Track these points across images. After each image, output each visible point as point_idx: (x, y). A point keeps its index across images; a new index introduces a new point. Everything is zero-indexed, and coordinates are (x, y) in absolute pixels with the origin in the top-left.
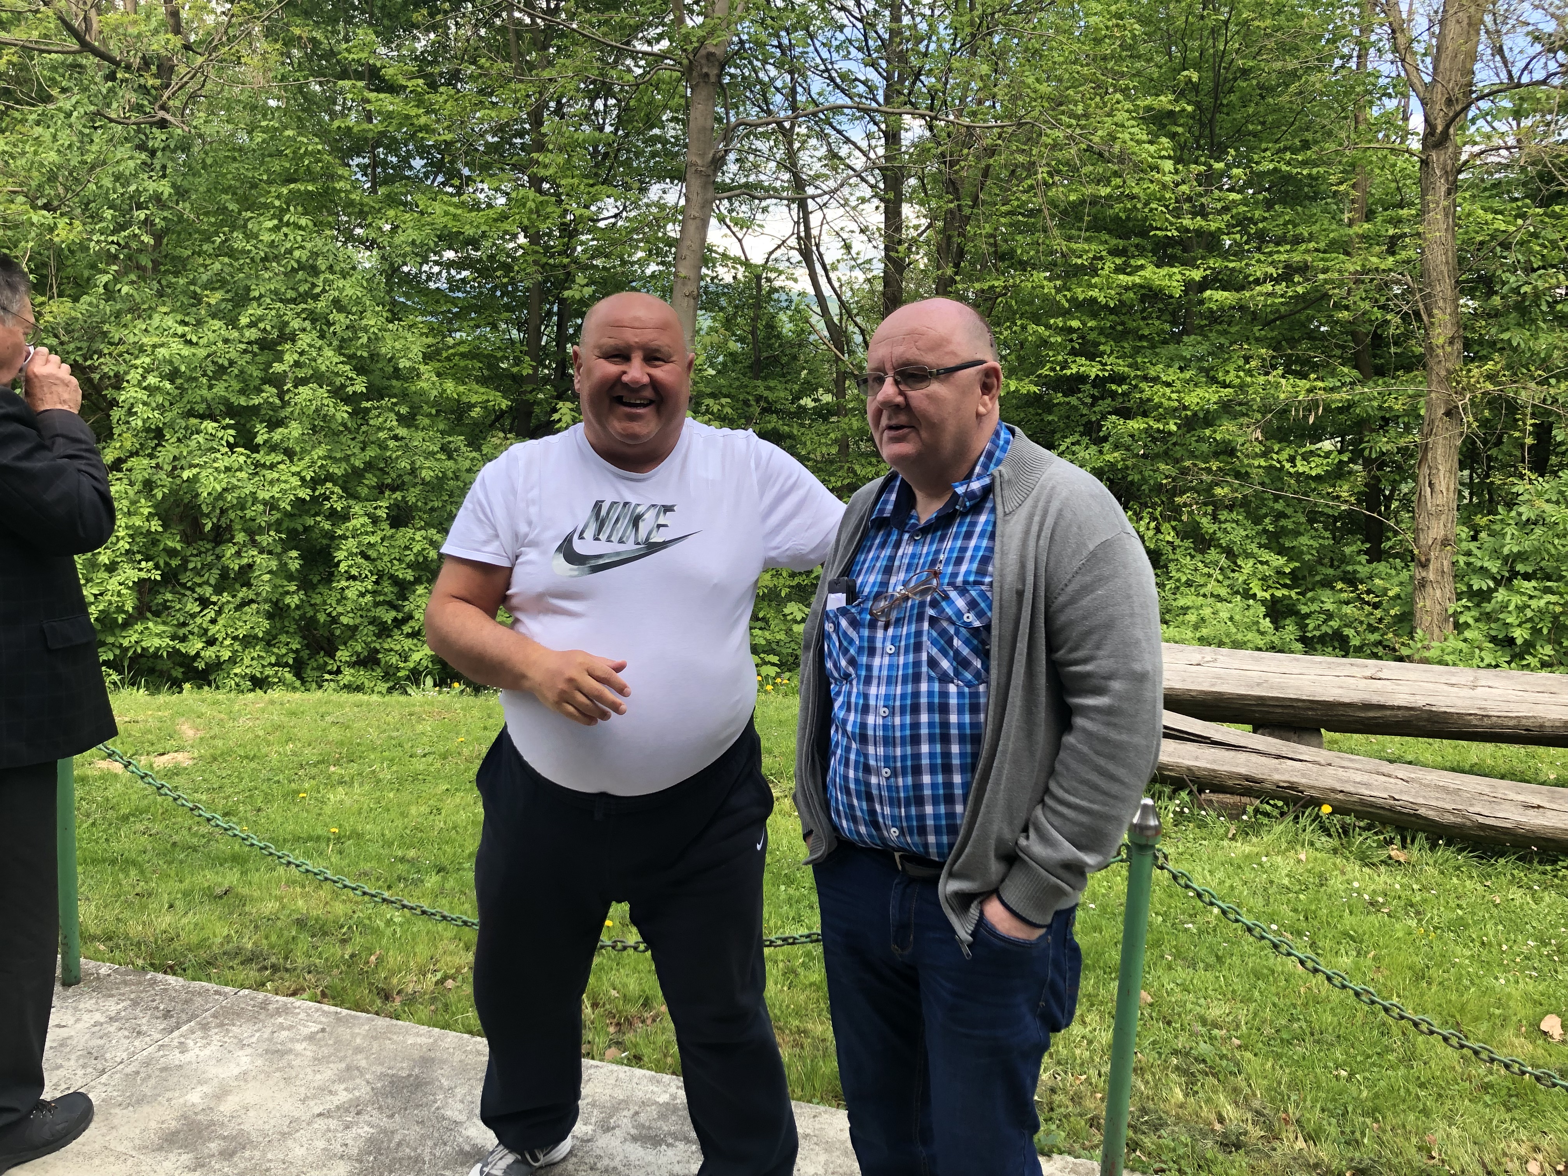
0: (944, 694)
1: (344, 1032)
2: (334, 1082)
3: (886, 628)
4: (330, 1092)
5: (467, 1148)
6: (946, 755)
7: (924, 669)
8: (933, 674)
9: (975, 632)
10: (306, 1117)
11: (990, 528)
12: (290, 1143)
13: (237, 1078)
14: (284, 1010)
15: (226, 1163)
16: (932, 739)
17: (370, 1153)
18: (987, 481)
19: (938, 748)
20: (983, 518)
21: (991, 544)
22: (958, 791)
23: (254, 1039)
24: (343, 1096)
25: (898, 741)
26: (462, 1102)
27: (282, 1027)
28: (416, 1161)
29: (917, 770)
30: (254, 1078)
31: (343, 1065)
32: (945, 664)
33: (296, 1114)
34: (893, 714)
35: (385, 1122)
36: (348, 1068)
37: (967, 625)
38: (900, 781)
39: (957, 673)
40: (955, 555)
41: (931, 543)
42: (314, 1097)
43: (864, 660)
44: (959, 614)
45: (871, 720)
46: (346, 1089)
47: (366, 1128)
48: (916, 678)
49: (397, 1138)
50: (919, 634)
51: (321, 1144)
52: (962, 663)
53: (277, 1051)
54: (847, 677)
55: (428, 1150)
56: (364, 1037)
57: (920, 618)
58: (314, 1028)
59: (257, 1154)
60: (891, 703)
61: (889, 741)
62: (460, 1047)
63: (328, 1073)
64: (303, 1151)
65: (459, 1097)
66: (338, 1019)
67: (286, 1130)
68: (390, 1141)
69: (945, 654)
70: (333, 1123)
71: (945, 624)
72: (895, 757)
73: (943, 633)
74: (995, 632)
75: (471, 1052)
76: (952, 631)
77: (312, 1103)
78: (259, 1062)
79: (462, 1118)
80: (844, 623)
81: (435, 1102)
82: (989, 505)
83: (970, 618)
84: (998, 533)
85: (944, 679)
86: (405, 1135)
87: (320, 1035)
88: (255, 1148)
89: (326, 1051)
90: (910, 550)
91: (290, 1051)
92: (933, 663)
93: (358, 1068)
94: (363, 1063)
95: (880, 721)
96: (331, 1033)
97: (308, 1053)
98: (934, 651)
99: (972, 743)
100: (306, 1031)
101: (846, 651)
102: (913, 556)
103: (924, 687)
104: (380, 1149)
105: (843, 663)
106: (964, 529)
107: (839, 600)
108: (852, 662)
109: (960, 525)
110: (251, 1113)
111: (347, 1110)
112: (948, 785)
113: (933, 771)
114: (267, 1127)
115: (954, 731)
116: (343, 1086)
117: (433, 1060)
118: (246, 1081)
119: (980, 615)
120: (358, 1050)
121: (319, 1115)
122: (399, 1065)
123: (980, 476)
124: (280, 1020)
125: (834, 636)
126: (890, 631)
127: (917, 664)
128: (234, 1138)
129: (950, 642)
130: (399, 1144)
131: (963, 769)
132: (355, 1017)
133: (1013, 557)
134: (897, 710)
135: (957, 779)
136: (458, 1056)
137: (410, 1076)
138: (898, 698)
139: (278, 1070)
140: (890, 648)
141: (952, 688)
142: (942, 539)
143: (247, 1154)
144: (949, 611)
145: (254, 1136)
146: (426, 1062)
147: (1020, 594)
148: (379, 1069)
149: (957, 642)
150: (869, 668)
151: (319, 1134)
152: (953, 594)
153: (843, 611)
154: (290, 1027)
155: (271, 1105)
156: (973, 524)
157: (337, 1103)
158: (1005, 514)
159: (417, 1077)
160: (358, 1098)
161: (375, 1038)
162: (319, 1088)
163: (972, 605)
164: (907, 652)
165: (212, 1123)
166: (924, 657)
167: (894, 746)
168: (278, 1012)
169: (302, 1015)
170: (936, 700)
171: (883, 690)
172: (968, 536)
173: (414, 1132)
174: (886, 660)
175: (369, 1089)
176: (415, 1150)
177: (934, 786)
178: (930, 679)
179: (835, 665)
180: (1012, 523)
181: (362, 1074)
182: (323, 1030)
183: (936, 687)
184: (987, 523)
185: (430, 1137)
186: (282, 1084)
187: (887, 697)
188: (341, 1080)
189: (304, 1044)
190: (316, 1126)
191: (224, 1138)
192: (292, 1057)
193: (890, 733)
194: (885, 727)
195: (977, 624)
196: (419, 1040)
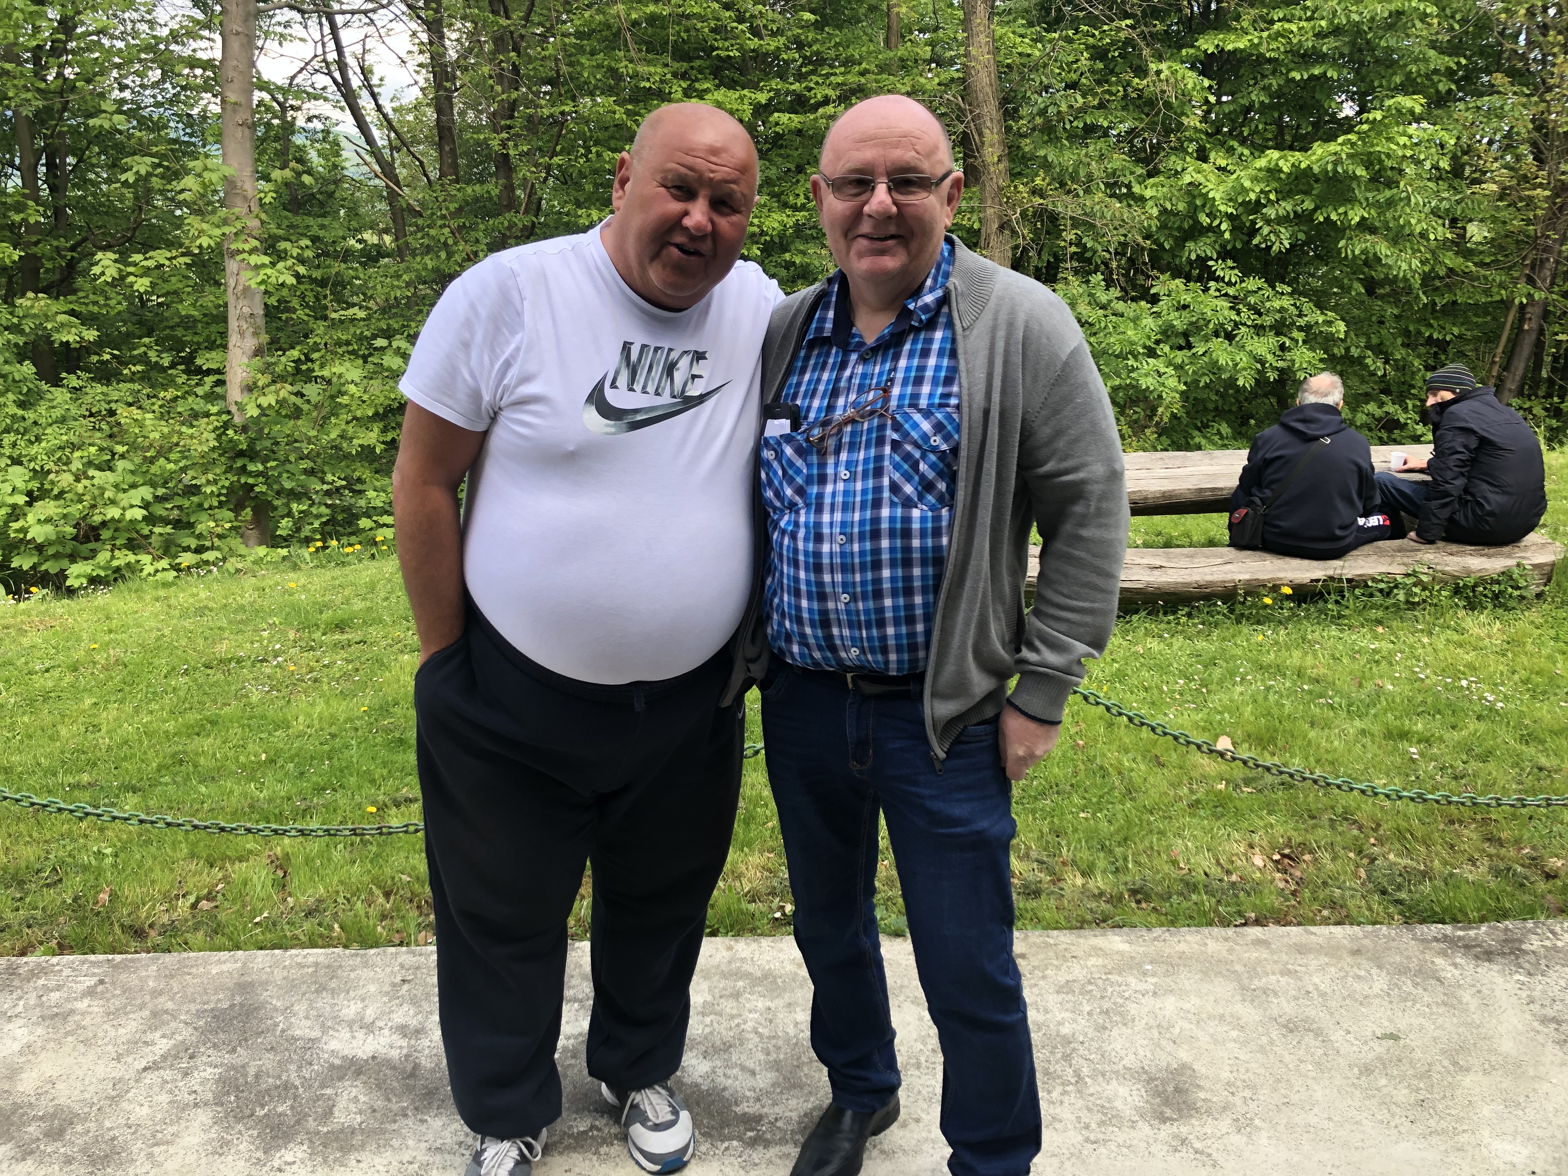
0: (907, 520)
1: (131, 979)
2: (145, 1032)
3: (837, 452)
4: (146, 1043)
5: (337, 1062)
6: (908, 579)
7: (886, 494)
8: (896, 499)
9: (942, 455)
10: (131, 1074)
11: (948, 346)
12: (125, 1105)
13: (21, 1053)
14: (42, 971)
15: (59, 1144)
16: (893, 564)
17: (228, 1093)
18: (939, 293)
19: (900, 572)
20: (938, 335)
21: (952, 363)
22: (919, 612)
23: (20, 1008)
24: (163, 1045)
25: (857, 567)
26: (307, 1018)
27: (48, 990)
28: (286, 1088)
29: (878, 594)
30: (43, 1048)
31: (146, 1013)
32: (908, 489)
33: (117, 1074)
34: (850, 540)
35: (228, 1058)
36: (154, 1014)
37: (934, 450)
38: (861, 605)
39: (921, 497)
40: (913, 374)
41: (883, 362)
42: (129, 1052)
43: (814, 490)
44: (925, 437)
45: (826, 548)
46: (163, 1036)
47: (210, 1070)
48: (877, 504)
49: (252, 1071)
50: (879, 458)
51: (164, 1098)
52: (927, 486)
53: (57, 1015)
54: (792, 507)
55: (293, 1075)
56: (157, 978)
57: (880, 441)
58: (91, 981)
59: (92, 1126)
60: (848, 530)
61: (846, 568)
62: (275, 964)
63: (131, 1026)
64: (145, 1110)
65: (301, 1014)
66: (116, 967)
67: (114, 1093)
68: (245, 1076)
69: (909, 479)
70: (168, 1074)
71: (909, 448)
72: (854, 583)
73: (907, 457)
74: (963, 453)
75: (291, 967)
76: (917, 454)
77: (130, 1059)
78: (40, 1031)
79: (316, 1033)
80: (788, 451)
81: (276, 1025)
82: (942, 320)
83: (936, 440)
84: (960, 351)
85: (908, 503)
86: (260, 1066)
87: (100, 988)
88: (86, 1120)
89: (117, 1003)
90: (860, 369)
91: (72, 1012)
92: (895, 488)
93: (166, 1012)
94: (170, 1005)
95: (836, 548)
96: (113, 983)
97: (96, 1009)
98: (897, 476)
99: (934, 565)
100: (80, 987)
101: (791, 481)
102: (864, 376)
103: (885, 512)
104: (237, 1088)
105: (789, 492)
106: (919, 346)
107: (782, 425)
108: (800, 491)
109: (915, 342)
110: (60, 1086)
111: (176, 1057)
112: (910, 607)
113: (894, 594)
114: (87, 1096)
115: (916, 555)
116: (158, 1034)
117: (251, 984)
118: (33, 1053)
119: (947, 438)
120: (156, 993)
121: (145, 1069)
122: (214, 998)
123: (932, 290)
124: (41, 982)
125: (775, 464)
126: (844, 456)
127: (878, 490)
128: (54, 1116)
129: (915, 466)
130: (257, 1076)
131: (924, 591)
132: (133, 961)
133: (981, 375)
134: (856, 537)
135: (918, 600)
136: (279, 974)
137: (232, 1006)
138: (856, 525)
139: (67, 1034)
140: (844, 474)
141: (916, 513)
142: (896, 358)
143: (79, 1128)
144: (914, 435)
145: (76, 1108)
146: (244, 987)
147: (987, 412)
148: (193, 1008)
149: (923, 467)
150: (820, 496)
151: (156, 1089)
152: (917, 417)
153: (788, 439)
154: (58, 988)
155: (81, 1073)
156: (930, 341)
157: (159, 1053)
158: (964, 329)
159: (242, 1005)
160: (183, 1042)
161: (172, 976)
162: (129, 1042)
163: (939, 428)
164: (865, 476)
165: (16, 1107)
166: (886, 482)
167: (853, 572)
168: (33, 974)
169: (67, 972)
170: (899, 526)
171: (838, 516)
172: (925, 353)
173: (268, 1061)
174: (841, 486)
175: (190, 1030)
176: (279, 1077)
177: (895, 608)
178: (893, 505)
179: (777, 494)
180: (972, 339)
181: (175, 1018)
182: (101, 982)
183: (899, 512)
184: (943, 340)
185: (290, 1060)
186: (81, 1048)
187: (843, 524)
188: (153, 1028)
189: (86, 1002)
190: (148, 1081)
191: (41, 1118)
192: (77, 1018)
193: (849, 560)
194: (843, 554)
195: (944, 447)
196: (225, 967)
